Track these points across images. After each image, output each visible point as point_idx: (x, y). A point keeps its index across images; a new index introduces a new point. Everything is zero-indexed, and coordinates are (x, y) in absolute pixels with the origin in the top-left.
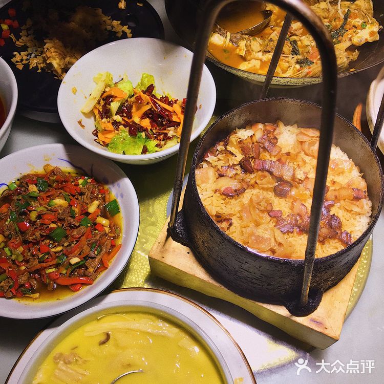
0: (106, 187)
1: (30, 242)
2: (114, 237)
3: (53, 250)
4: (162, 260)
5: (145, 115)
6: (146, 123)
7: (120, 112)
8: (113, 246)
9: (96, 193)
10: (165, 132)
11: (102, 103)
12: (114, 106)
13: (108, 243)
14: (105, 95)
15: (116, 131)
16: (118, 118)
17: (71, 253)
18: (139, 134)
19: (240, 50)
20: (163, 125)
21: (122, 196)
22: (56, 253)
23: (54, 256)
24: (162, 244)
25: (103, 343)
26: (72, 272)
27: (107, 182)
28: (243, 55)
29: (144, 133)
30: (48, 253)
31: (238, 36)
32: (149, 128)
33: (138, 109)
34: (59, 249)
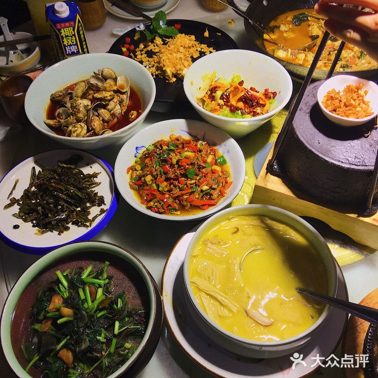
0: (215, 148)
1: (172, 179)
2: (226, 178)
3: (190, 182)
4: (266, 187)
5: (240, 100)
6: (241, 105)
7: (222, 98)
8: (226, 182)
9: (209, 151)
10: (254, 110)
11: (209, 93)
12: (219, 93)
13: (223, 180)
14: (212, 87)
15: (221, 110)
16: (221, 102)
17: (201, 183)
18: (237, 112)
19: (299, 60)
20: (253, 106)
21: (228, 152)
22: (191, 184)
23: (189, 186)
24: (263, 177)
25: (235, 232)
26: (202, 197)
27: (215, 145)
28: (301, 63)
29: (240, 111)
30: (186, 184)
31: (296, 51)
32: (243, 108)
33: (234, 96)
34: (193, 181)
